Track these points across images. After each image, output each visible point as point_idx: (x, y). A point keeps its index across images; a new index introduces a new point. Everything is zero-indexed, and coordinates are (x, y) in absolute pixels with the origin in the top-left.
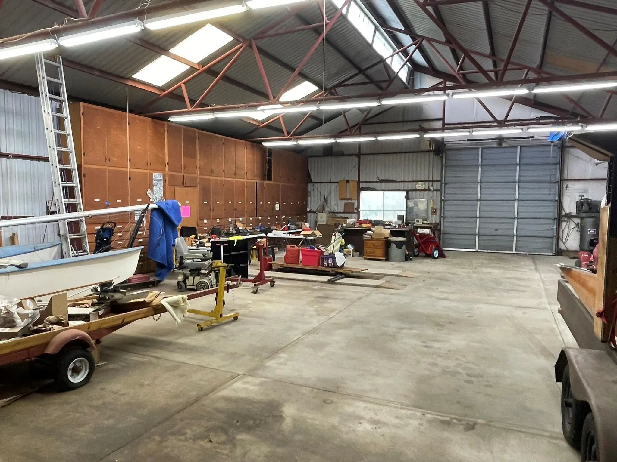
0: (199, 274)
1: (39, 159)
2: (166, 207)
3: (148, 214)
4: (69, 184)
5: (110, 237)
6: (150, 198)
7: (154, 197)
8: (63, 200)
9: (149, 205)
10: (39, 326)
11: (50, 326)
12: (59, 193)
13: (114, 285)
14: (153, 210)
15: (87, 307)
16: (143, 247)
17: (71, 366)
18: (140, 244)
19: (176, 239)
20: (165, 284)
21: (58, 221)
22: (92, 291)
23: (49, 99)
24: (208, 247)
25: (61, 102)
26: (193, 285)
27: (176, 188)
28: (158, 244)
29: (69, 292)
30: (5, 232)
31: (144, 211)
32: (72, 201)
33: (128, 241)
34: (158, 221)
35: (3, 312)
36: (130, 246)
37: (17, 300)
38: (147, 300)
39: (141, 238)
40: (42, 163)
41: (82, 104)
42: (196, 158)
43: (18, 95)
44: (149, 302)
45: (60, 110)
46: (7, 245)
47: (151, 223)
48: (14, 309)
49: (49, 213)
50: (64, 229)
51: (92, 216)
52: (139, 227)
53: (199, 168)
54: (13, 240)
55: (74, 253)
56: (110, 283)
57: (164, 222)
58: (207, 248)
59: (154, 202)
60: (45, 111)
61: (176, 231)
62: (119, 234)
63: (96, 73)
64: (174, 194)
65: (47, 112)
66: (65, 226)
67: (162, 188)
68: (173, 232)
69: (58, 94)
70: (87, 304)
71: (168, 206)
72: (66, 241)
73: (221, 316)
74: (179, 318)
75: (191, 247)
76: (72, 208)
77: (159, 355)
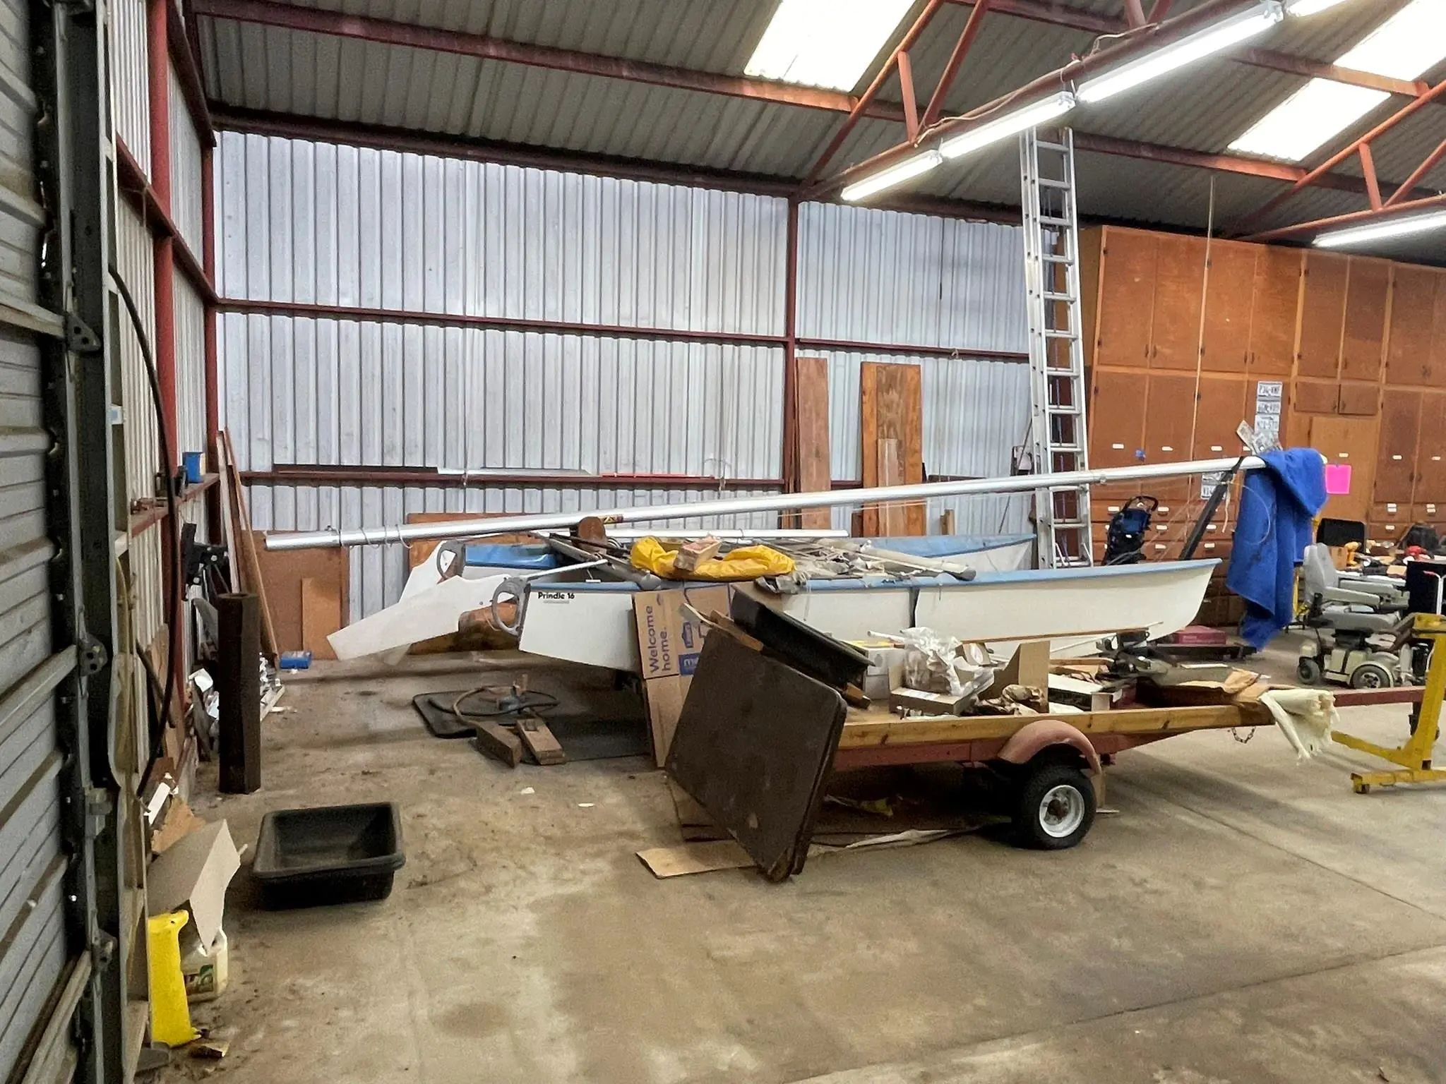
0: (1362, 647)
1: (1007, 357)
2: (1288, 466)
3: (1236, 482)
4: (1064, 410)
5: (1141, 531)
6: (1245, 444)
7: (1254, 442)
8: (1049, 444)
9: (1242, 459)
10: (991, 701)
11: (1014, 705)
12: (1042, 429)
13: (1148, 639)
14: (1250, 472)
15: (1085, 680)
16: (1218, 560)
17: (1048, 798)
18: (1210, 554)
19: (1307, 549)
20: (1263, 659)
21: (1034, 489)
22: (1098, 646)
23: (1039, 226)
24: (1398, 576)
25: (1062, 230)
26: (1342, 672)
27: (1315, 419)
28: (1257, 558)
29: (1053, 641)
30: (932, 507)
31: (1228, 474)
32: (1065, 448)
33: (1181, 546)
34: (1261, 499)
35: (931, 660)
36: (1187, 555)
37: (954, 642)
38: (1227, 686)
39: (1211, 541)
40: (1013, 365)
41: (1105, 228)
42: (1380, 340)
43: (979, 225)
44: (1232, 692)
45: (1058, 249)
46: (933, 534)
47: (1244, 502)
48: (950, 659)
49: (1016, 472)
50: (1045, 507)
51: (1108, 481)
52: (1212, 513)
53: (1387, 365)
54: (944, 524)
55: (1060, 561)
56: (1140, 634)
57: (1278, 502)
58: (1393, 578)
59: (1254, 453)
60: (1029, 254)
61: (1307, 529)
62: (1160, 527)
63: (1145, 153)
64: (1309, 433)
65: (1033, 256)
66: (1047, 499)
67: (1277, 418)
68: (1298, 531)
69: (1058, 213)
70: (1088, 673)
71: (1291, 464)
72: (1048, 533)
73: (1426, 765)
74: (1306, 746)
75: (1344, 572)
76: (1064, 462)
77: (1245, 827)
